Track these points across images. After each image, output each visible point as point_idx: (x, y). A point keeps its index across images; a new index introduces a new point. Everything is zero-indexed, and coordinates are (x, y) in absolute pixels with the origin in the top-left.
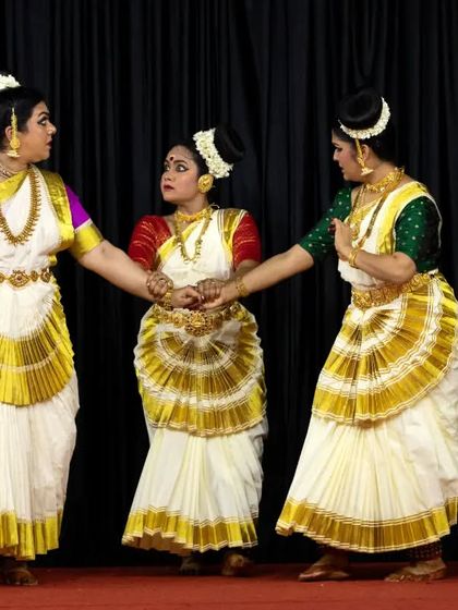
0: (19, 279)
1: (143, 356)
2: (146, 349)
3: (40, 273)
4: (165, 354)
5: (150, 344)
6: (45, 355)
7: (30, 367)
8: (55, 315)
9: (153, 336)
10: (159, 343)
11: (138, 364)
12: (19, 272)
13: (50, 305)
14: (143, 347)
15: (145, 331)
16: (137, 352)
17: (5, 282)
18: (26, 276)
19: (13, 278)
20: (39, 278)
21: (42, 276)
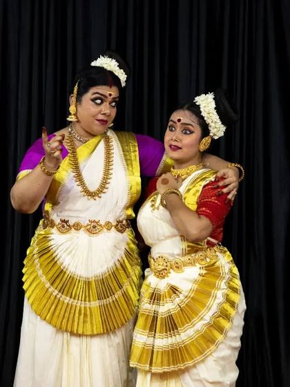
0: (94, 227)
3: (114, 224)
8: (126, 261)
12: (94, 222)
13: (122, 253)
17: (82, 229)
18: (101, 225)
19: (89, 227)
20: (113, 228)
21: (116, 227)
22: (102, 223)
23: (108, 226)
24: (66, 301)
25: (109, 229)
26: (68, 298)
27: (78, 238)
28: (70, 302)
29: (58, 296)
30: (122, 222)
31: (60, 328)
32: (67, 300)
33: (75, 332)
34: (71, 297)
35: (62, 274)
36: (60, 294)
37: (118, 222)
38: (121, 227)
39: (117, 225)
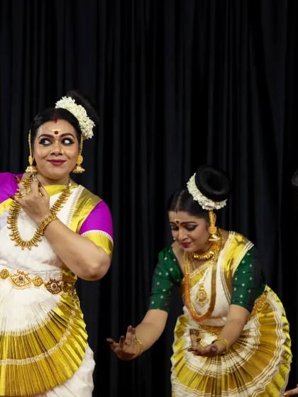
0: (21, 279)
3: (46, 281)
17: (7, 279)
18: (28, 279)
19: (15, 277)
20: (43, 285)
22: (32, 277)
23: (38, 282)
25: (37, 285)
30: (58, 282)
37: (52, 281)
38: (54, 287)
39: (49, 284)
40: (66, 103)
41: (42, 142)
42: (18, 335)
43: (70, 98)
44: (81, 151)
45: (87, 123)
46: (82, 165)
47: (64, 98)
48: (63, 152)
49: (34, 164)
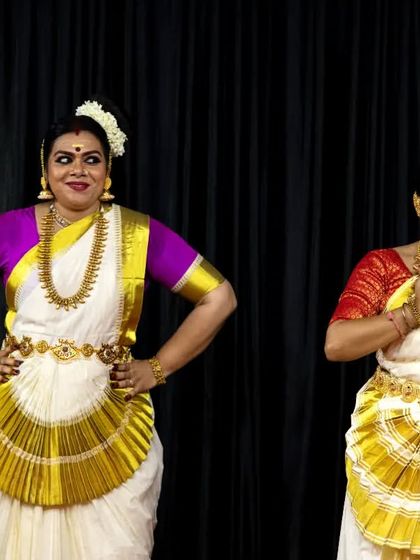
0: (65, 350)
1: (359, 443)
2: (365, 434)
4: (392, 441)
5: (371, 427)
6: (102, 439)
7: (67, 459)
9: (375, 415)
10: (384, 425)
11: (352, 453)
12: (66, 342)
14: (360, 430)
15: (362, 410)
16: (351, 437)
17: (48, 352)
18: (75, 349)
20: (95, 354)
21: (100, 353)
22: (78, 345)
23: (88, 351)
24: (18, 455)
25: (87, 355)
26: (21, 450)
27: (41, 363)
28: (23, 457)
29: (9, 446)
30: (112, 347)
31: (7, 493)
32: (19, 452)
33: (27, 500)
34: (24, 449)
35: (16, 414)
36: (11, 443)
37: (105, 347)
38: (108, 354)
39: (101, 351)
40: (91, 109)
41: (59, 160)
42: (70, 424)
43: (95, 103)
44: (109, 171)
45: (117, 136)
46: (111, 191)
47: (88, 103)
48: (86, 173)
49: (49, 188)
